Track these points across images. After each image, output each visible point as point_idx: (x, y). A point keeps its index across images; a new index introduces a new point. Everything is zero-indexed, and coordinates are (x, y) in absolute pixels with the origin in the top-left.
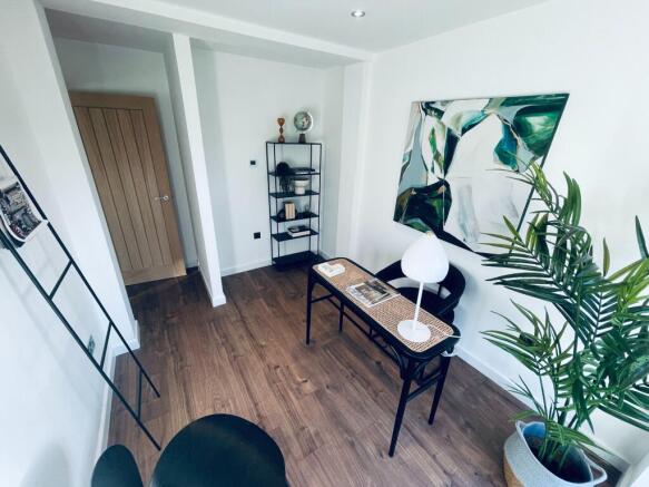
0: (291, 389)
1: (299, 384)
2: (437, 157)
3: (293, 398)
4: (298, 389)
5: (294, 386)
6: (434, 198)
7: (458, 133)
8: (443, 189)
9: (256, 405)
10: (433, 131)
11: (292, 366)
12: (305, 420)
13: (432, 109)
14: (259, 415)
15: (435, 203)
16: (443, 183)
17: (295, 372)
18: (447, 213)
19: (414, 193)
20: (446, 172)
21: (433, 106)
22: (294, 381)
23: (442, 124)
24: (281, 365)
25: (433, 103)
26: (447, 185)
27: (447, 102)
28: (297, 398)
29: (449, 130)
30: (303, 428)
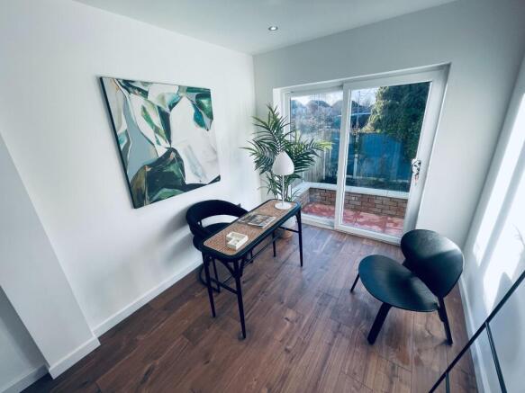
0: (300, 326)
1: (292, 322)
2: (157, 130)
3: (305, 321)
4: (296, 321)
5: (296, 324)
6: (169, 165)
7: (167, 110)
8: (173, 155)
9: (330, 344)
10: (144, 109)
11: (279, 337)
12: (314, 305)
13: (133, 87)
14: (335, 337)
15: (172, 169)
16: (171, 150)
17: (283, 331)
18: (183, 171)
19: (148, 170)
20: (170, 141)
21: (133, 84)
22: (291, 327)
23: (149, 102)
24: (283, 348)
25: (133, 82)
26: (175, 151)
27: (147, 83)
28: (303, 317)
29: (159, 108)
30: (320, 304)
